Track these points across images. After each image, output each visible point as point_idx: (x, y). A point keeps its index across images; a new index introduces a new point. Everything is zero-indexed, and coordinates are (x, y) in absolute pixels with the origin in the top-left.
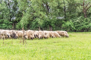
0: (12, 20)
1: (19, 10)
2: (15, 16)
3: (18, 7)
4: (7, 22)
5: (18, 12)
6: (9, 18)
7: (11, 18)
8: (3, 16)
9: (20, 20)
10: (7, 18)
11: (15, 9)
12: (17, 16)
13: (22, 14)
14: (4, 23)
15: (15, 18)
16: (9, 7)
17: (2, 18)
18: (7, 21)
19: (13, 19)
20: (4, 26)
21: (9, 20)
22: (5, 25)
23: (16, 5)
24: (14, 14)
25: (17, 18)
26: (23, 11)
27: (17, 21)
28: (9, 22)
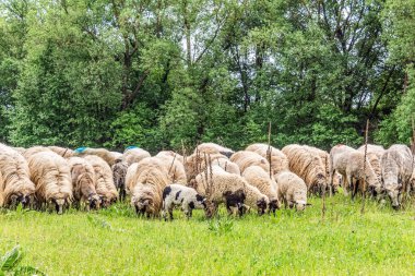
0: (354, 107)
1: (386, 60)
2: (372, 88)
3: (386, 44)
4: (330, 118)
5: (385, 68)
6: (340, 96)
7: (353, 95)
8: (314, 89)
9: (395, 108)
10: (333, 97)
11: (368, 55)
12: (379, 87)
13: (404, 76)
14: (318, 120)
15: (368, 98)
16: (344, 44)
17: (311, 98)
18: (335, 111)
19: (359, 104)
20: (320, 133)
21: (340, 106)
22: (323, 129)
23: (376, 35)
24: (365, 79)
25: (380, 97)
26: (408, 62)
27: (379, 110)
28: (341, 117)
